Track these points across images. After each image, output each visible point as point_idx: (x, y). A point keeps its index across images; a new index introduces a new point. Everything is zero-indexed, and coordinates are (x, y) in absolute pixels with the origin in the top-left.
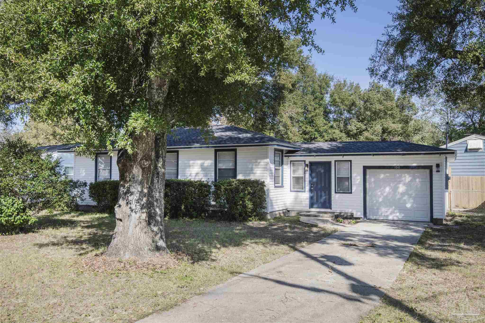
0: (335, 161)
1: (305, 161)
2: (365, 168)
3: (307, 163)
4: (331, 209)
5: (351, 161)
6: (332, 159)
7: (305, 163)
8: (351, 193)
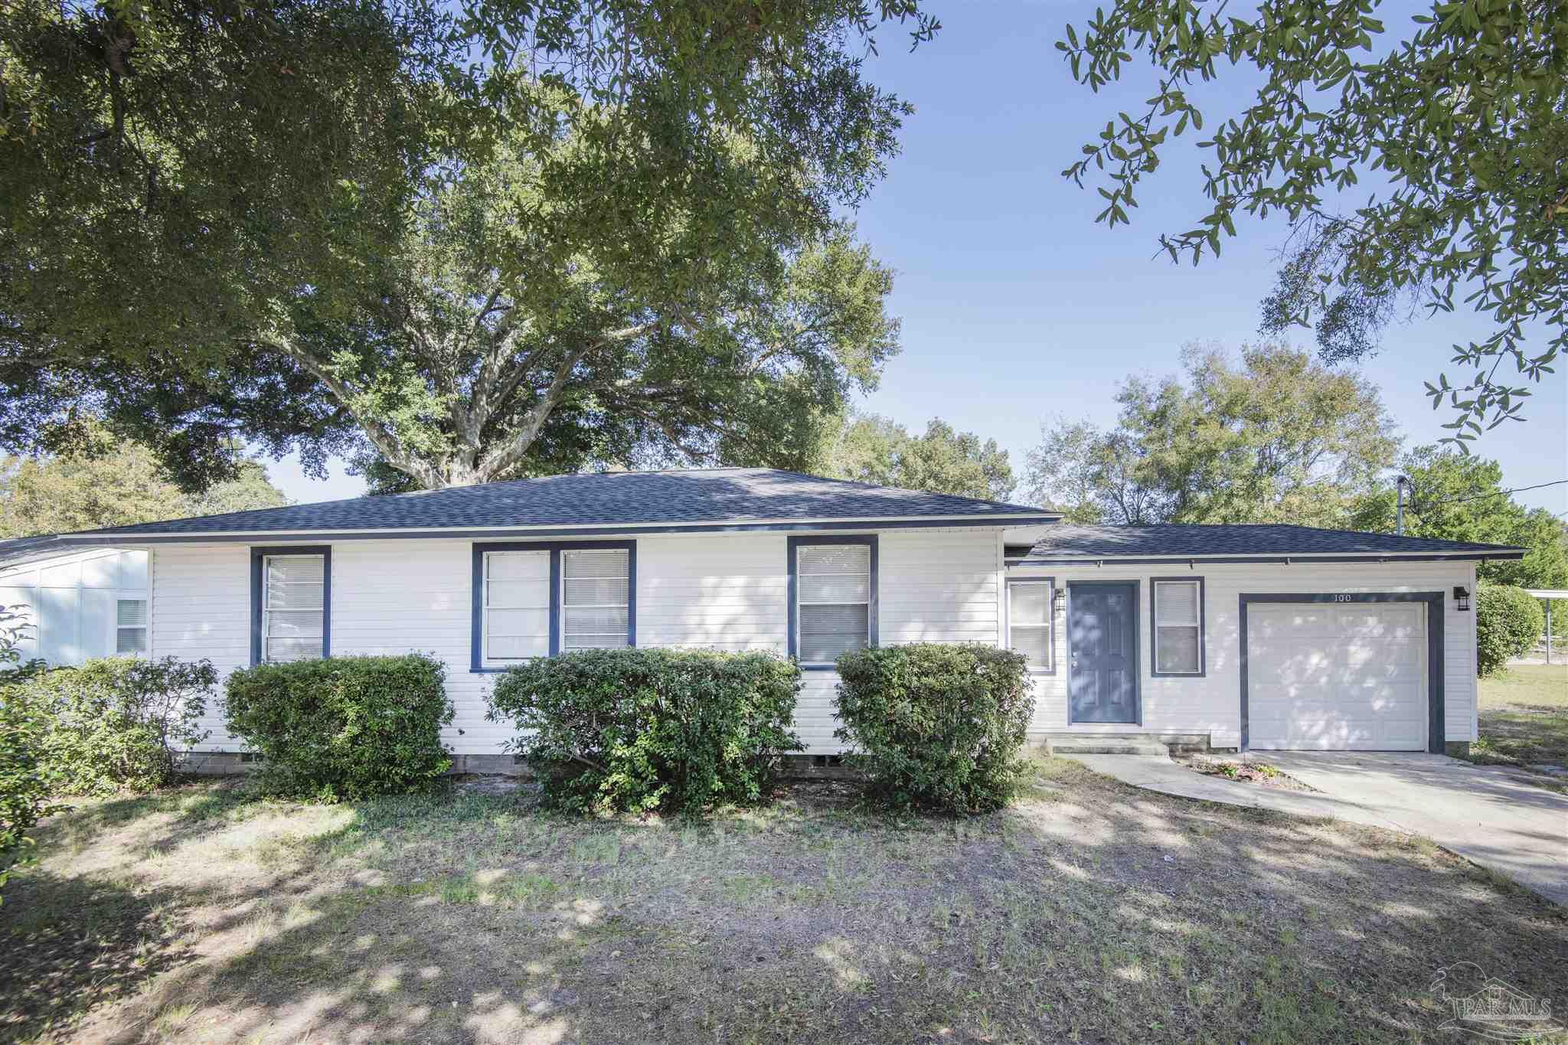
0: (1153, 580)
1: (1052, 579)
2: (1245, 600)
3: (1060, 584)
4: (1140, 725)
5: (1201, 579)
6: (1141, 573)
7: (1053, 586)
8: (1203, 674)
